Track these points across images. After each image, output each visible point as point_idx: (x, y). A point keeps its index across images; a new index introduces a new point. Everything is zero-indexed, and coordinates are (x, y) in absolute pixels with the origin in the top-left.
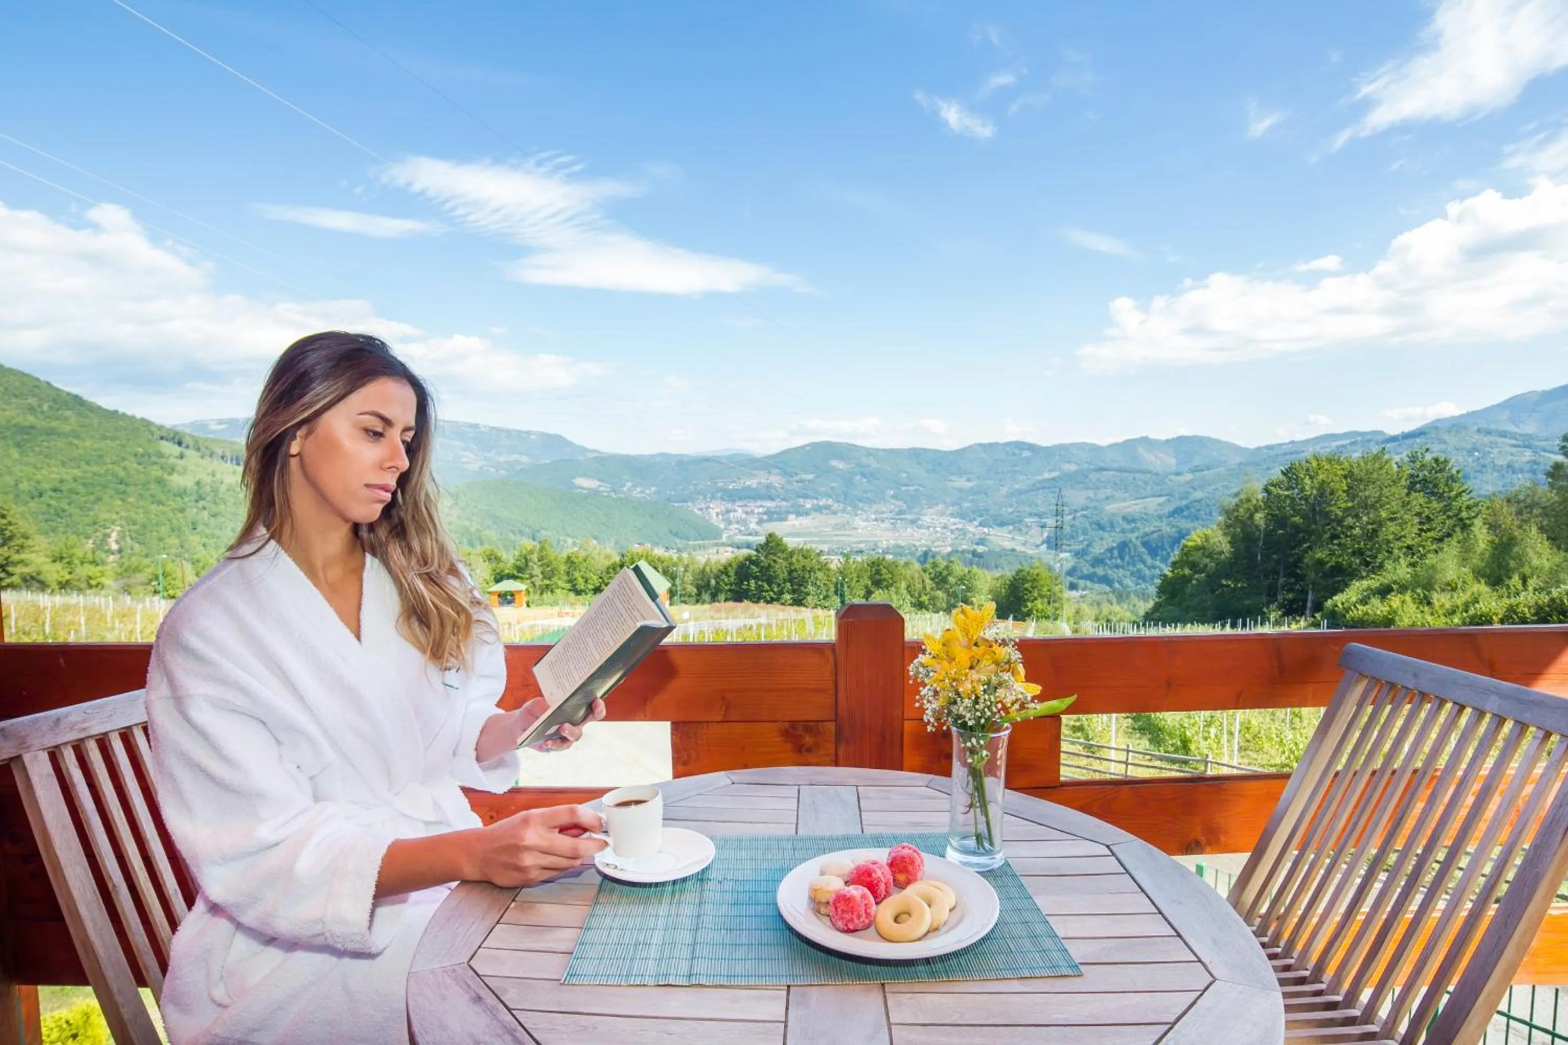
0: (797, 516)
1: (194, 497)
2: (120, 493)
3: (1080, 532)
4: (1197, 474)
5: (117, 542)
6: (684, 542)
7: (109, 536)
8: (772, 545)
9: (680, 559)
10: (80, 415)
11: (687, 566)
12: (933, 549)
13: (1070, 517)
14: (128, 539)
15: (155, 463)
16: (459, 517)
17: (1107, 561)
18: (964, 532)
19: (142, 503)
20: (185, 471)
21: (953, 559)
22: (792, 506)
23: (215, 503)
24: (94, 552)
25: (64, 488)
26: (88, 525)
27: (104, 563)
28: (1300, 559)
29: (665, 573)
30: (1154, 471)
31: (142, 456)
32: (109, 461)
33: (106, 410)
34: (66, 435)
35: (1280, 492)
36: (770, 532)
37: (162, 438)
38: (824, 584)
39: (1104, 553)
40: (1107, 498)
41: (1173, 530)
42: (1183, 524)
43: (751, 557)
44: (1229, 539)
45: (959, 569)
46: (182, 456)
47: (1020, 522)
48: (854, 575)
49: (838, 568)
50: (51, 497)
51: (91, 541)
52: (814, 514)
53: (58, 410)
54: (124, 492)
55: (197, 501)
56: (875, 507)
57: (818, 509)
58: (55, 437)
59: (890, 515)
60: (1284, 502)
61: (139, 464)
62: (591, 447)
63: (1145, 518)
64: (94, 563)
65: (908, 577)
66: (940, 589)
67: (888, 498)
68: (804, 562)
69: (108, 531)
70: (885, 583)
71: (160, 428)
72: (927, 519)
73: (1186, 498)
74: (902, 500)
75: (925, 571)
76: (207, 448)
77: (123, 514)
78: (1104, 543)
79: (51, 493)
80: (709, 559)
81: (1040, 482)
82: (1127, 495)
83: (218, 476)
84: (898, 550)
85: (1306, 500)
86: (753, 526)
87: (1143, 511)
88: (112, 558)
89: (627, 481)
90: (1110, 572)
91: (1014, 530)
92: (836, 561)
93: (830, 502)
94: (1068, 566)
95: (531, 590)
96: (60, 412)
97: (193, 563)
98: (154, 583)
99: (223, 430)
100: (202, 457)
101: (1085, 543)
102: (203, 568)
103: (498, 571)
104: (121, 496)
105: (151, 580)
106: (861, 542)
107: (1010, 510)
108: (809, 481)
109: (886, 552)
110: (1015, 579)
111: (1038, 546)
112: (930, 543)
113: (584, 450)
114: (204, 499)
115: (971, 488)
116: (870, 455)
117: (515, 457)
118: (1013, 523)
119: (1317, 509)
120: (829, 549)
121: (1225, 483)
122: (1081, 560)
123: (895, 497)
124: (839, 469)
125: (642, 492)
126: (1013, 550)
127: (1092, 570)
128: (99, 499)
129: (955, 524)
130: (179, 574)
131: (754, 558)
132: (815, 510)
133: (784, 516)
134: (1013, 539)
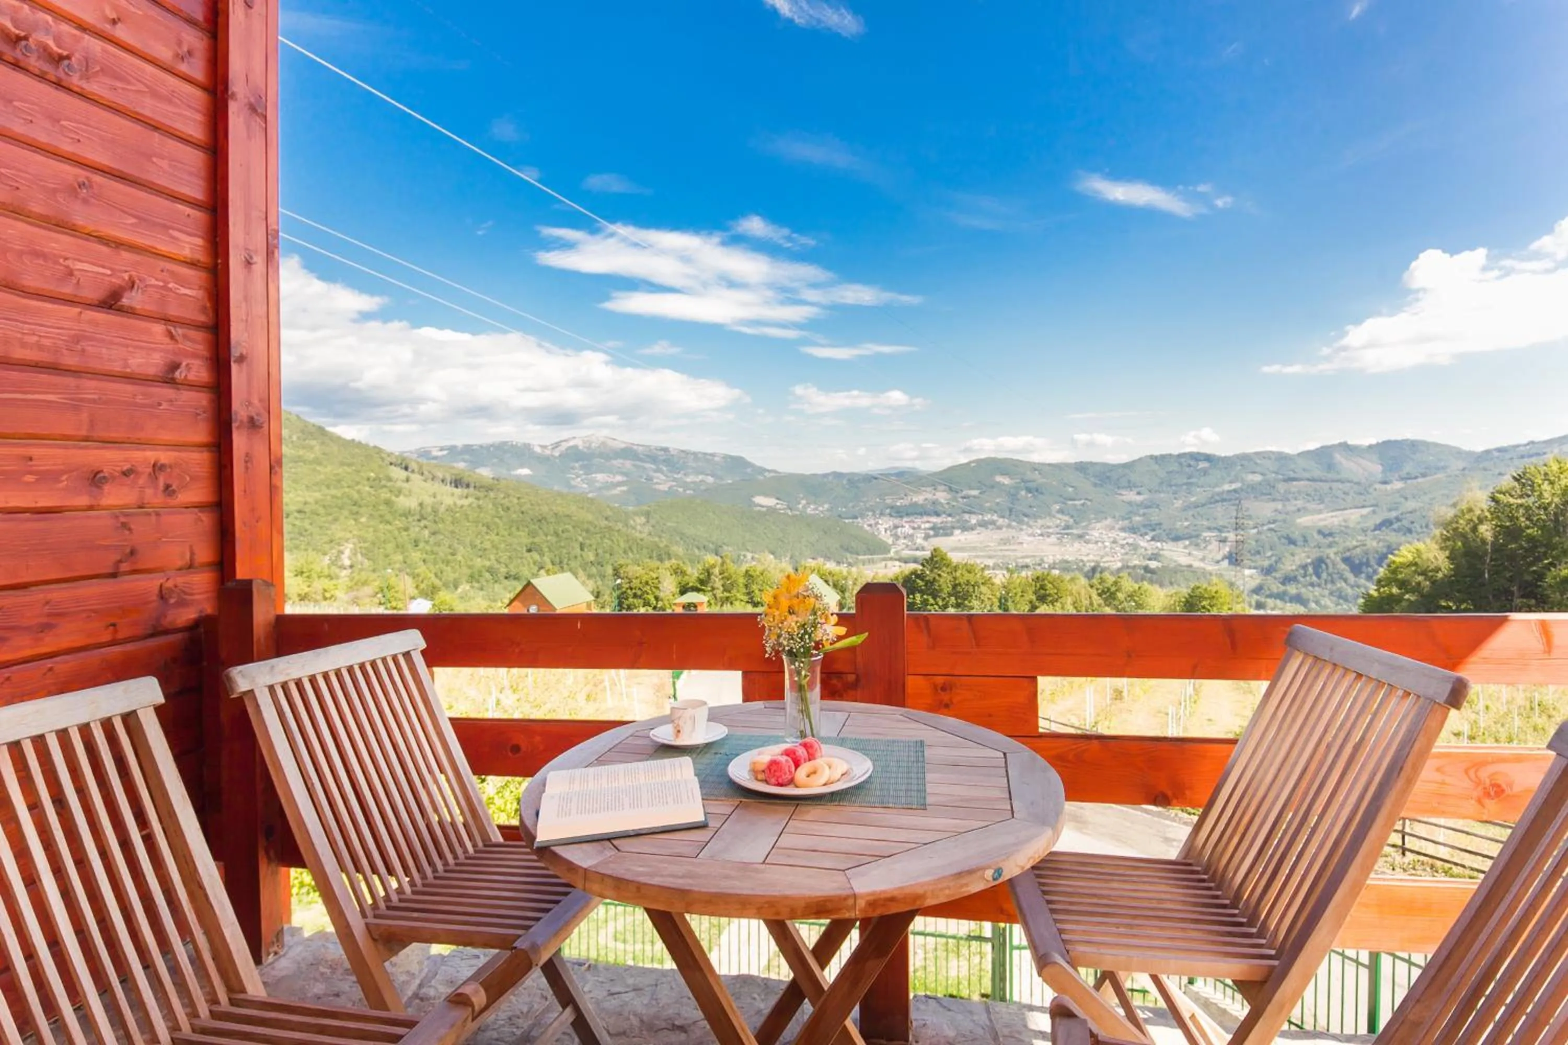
0: (963, 531)
1: (417, 517)
2: (353, 514)
3: (1267, 546)
4: (1409, 482)
5: (350, 558)
6: (855, 556)
7: (341, 552)
8: (936, 561)
9: (849, 573)
10: (323, 443)
11: (856, 579)
12: (1102, 564)
13: (1255, 531)
14: (359, 556)
15: (385, 486)
16: (650, 534)
17: (1302, 579)
18: (1135, 547)
19: (372, 523)
20: (410, 494)
21: (1121, 575)
22: (958, 521)
23: (435, 522)
24: (329, 568)
25: (306, 510)
26: (325, 543)
27: (337, 577)
28: (1541, 576)
29: (835, 586)
30: (1356, 480)
31: (374, 480)
32: (345, 485)
33: (344, 440)
34: (311, 463)
35: (1512, 500)
36: (936, 546)
37: (391, 464)
38: (989, 599)
39: (1297, 570)
40: (1299, 510)
41: (1381, 544)
42: (1392, 538)
43: (916, 571)
44: (1447, 553)
45: (1128, 585)
46: (408, 480)
47: (1197, 536)
48: (1019, 590)
49: (1002, 583)
50: (296, 518)
51: (327, 557)
52: (979, 529)
53: (305, 440)
54: (357, 513)
55: (419, 520)
56: (1040, 522)
57: (983, 524)
58: (301, 464)
59: (1058, 530)
60: (1517, 511)
61: (371, 487)
62: (769, 468)
63: (1345, 531)
64: (330, 577)
65: (1074, 592)
66: (1108, 606)
67: (1054, 513)
68: (967, 576)
69: (342, 548)
70: (1050, 599)
71: (389, 455)
72: (1096, 534)
73: (1396, 509)
74: (1069, 514)
75: (1092, 587)
76: (430, 472)
77: (355, 532)
78: (1297, 558)
79: (296, 514)
80: (877, 573)
81: (1218, 494)
82: (1322, 506)
83: (439, 498)
84: (1065, 566)
85: (1545, 509)
86: (919, 541)
87: (1343, 524)
88: (344, 573)
89: (802, 499)
90: (1303, 590)
91: (1191, 544)
92: (1001, 576)
93: (995, 517)
94: (1253, 584)
95: (712, 602)
96: (307, 442)
97: (414, 578)
98: (380, 595)
99: (444, 456)
100: (425, 481)
101: (1274, 559)
102: (422, 582)
103: (683, 583)
104: (354, 517)
105: (377, 593)
106: (1027, 557)
107: (1186, 524)
108: (974, 497)
109: (1052, 567)
110: (1191, 597)
111: (1218, 562)
112: (1098, 558)
113: (762, 470)
114: (425, 519)
115: (1142, 503)
116: (1035, 470)
117: (701, 477)
118: (1189, 537)
119: (1561, 519)
120: (994, 564)
121: (1446, 492)
122: (1269, 578)
123: (1061, 511)
124: (1004, 485)
125: (816, 509)
126: (1190, 566)
127: (1282, 588)
128: (336, 520)
129: (1124, 539)
130: (401, 587)
131: (919, 572)
132: (981, 525)
133: (949, 531)
134: (1190, 554)
